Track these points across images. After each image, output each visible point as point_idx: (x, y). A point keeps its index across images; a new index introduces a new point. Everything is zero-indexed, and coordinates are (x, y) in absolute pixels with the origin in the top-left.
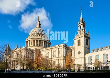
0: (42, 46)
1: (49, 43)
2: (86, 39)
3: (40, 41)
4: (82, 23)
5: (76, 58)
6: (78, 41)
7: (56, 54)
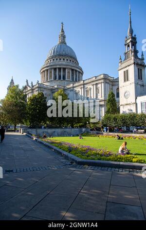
0: (68, 78)
1: (79, 72)
2: (138, 69)
3: (64, 69)
4: (130, 39)
5: (121, 105)
6: (125, 72)
7: (92, 96)
